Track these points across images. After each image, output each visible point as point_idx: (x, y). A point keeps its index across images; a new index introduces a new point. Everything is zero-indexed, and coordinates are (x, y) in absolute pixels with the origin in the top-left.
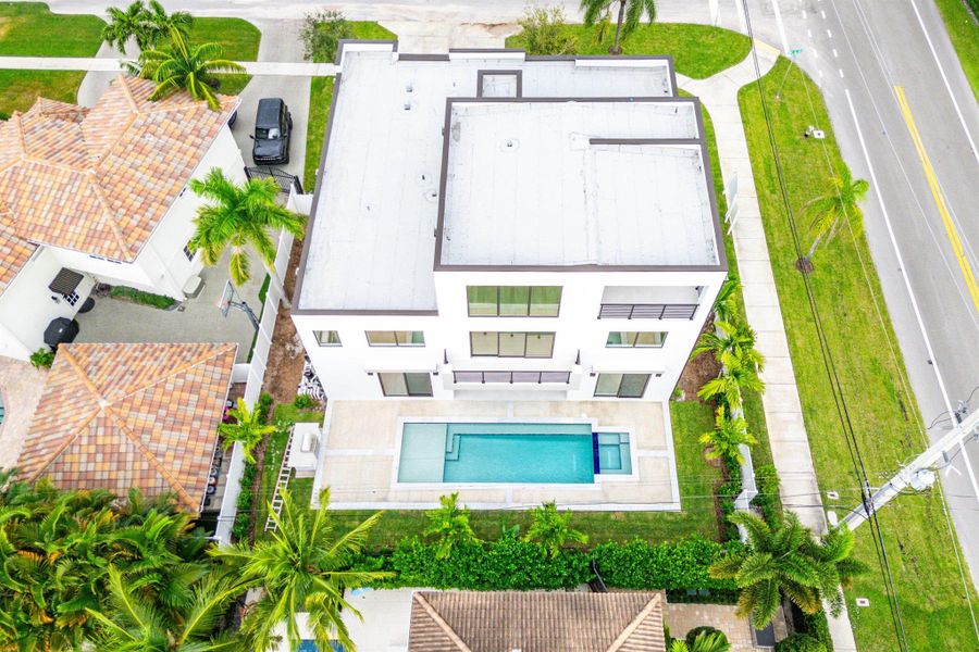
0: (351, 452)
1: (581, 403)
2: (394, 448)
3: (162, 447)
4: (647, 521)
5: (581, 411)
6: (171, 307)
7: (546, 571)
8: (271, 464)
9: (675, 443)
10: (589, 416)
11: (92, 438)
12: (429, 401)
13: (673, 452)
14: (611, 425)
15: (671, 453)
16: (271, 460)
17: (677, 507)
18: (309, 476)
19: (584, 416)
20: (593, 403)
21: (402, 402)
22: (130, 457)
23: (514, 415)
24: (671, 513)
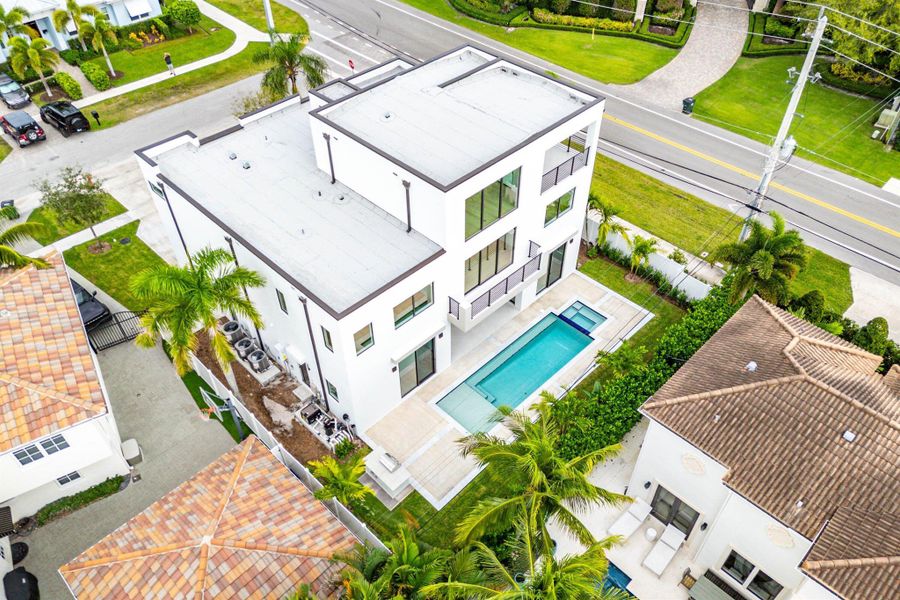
0: (421, 452)
1: (531, 306)
2: (447, 423)
3: (293, 538)
4: (646, 335)
5: (537, 310)
6: (123, 485)
7: (650, 382)
8: (368, 512)
9: (608, 286)
10: (545, 309)
11: (220, 582)
12: (437, 377)
13: (612, 291)
14: (563, 304)
15: (611, 293)
16: (364, 509)
17: (651, 316)
18: (409, 492)
19: (542, 311)
20: (538, 301)
21: (417, 393)
22: (275, 567)
23: (502, 342)
24: (652, 320)
